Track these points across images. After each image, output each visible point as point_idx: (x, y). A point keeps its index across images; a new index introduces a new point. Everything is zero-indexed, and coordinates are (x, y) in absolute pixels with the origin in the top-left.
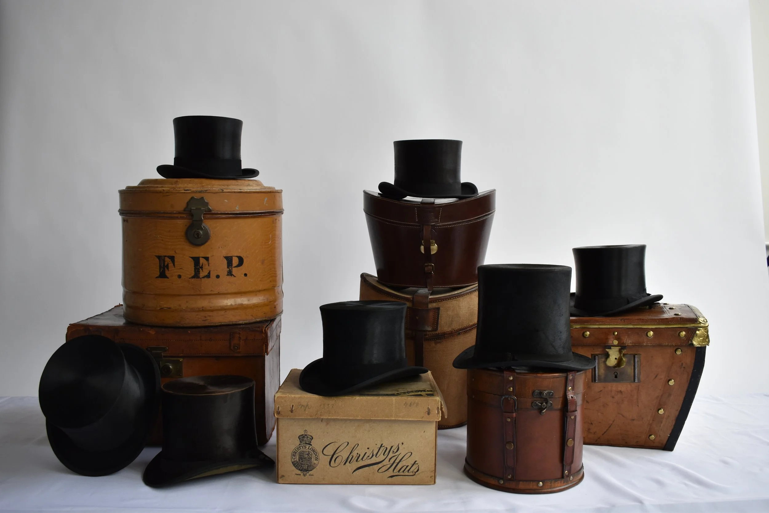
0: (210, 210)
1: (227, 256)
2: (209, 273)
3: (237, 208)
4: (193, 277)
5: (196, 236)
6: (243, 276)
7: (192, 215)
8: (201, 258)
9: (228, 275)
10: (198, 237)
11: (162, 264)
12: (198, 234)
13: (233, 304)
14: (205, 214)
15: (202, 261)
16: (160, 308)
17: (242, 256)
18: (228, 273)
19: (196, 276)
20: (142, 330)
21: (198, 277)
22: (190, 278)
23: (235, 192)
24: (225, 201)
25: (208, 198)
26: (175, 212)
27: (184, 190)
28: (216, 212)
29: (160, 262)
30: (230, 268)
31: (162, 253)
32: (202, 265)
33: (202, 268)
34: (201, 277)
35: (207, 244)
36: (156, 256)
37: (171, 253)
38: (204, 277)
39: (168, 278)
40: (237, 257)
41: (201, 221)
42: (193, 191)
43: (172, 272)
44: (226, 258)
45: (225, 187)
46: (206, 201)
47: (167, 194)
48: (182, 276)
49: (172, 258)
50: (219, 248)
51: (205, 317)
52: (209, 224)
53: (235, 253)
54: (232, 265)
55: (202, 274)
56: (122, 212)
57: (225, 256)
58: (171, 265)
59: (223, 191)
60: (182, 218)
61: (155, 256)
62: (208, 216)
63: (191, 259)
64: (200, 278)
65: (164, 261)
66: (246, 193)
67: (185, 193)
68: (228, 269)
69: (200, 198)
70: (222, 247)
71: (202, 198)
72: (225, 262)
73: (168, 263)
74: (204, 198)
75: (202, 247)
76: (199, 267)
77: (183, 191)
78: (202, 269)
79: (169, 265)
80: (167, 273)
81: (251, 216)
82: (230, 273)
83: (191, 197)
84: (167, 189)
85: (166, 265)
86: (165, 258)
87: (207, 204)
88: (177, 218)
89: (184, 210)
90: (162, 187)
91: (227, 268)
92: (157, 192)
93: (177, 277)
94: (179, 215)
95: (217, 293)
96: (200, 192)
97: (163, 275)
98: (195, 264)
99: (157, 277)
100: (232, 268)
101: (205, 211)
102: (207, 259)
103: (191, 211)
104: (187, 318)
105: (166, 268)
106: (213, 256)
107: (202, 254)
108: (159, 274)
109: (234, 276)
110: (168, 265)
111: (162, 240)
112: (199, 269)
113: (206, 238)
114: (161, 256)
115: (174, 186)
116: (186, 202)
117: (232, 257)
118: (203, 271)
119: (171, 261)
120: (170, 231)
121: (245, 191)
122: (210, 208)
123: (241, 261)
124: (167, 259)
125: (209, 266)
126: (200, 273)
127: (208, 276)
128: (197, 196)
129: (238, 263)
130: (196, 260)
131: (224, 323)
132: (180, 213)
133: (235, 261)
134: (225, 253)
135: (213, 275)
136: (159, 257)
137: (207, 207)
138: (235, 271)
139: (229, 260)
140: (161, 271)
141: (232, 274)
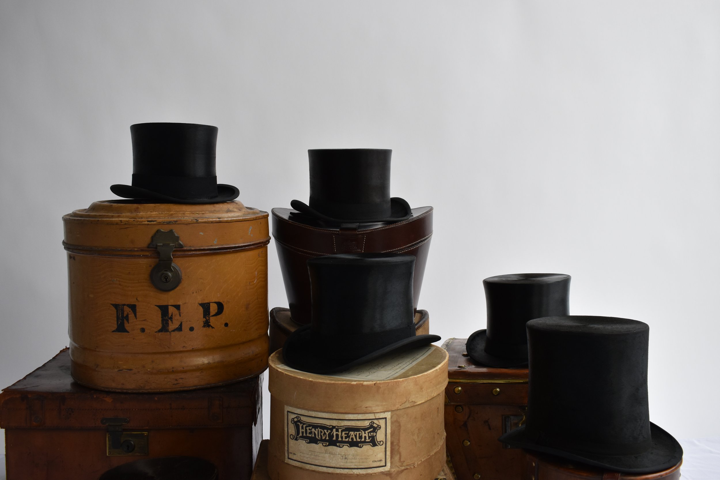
0: (181, 246)
1: (202, 302)
2: (181, 325)
3: (215, 243)
4: (160, 331)
5: (164, 280)
6: (223, 326)
7: (158, 253)
8: (170, 307)
9: (204, 326)
10: (166, 281)
11: (120, 315)
12: (166, 278)
13: (211, 362)
14: (175, 251)
15: (171, 310)
16: (118, 370)
17: (221, 301)
18: (204, 323)
19: (164, 329)
20: (95, 397)
21: (167, 331)
22: (156, 332)
23: (212, 222)
24: (201, 234)
25: (178, 231)
26: (136, 249)
27: (148, 221)
28: (189, 248)
29: (117, 312)
30: (207, 318)
31: (120, 300)
32: (172, 315)
33: (171, 318)
34: (170, 330)
35: (178, 288)
36: (113, 305)
37: (132, 301)
38: (174, 331)
39: (128, 332)
40: (215, 303)
41: (170, 260)
42: (159, 222)
43: (133, 325)
44: (202, 305)
45: (199, 216)
46: (176, 235)
47: (126, 226)
48: (146, 330)
49: (133, 308)
50: (193, 293)
51: (176, 380)
52: (178, 264)
53: (213, 297)
54: (209, 314)
55: (172, 326)
56: (67, 245)
57: (200, 303)
58: (131, 316)
59: (197, 222)
60: (146, 257)
61: (111, 304)
62: (179, 253)
63: (157, 308)
64: (170, 332)
65: (123, 311)
66: (227, 222)
67: (148, 224)
68: (205, 319)
69: (168, 231)
70: (196, 292)
71: (171, 231)
72: (201, 309)
73: (128, 313)
74: (174, 231)
75: (171, 293)
76: (168, 317)
77: (146, 223)
78: (172, 321)
79: (130, 316)
80: (127, 326)
81: (233, 251)
82: (207, 324)
83: (157, 230)
84: (125, 219)
85: (125, 315)
86: (123, 308)
87: (178, 238)
88: (139, 256)
89: (148, 247)
90: (119, 217)
91: (204, 318)
92: (112, 224)
93: (139, 331)
94: (142, 253)
95: (191, 349)
96: (169, 223)
97: (121, 329)
98: (162, 315)
99: (114, 331)
100: (209, 318)
101: (175, 248)
102: (178, 307)
103: (157, 248)
104: (153, 382)
105: (125, 319)
106: (185, 303)
107: (171, 302)
108: (115, 327)
109: (211, 327)
110: (127, 316)
111: (120, 284)
112: (168, 321)
113: (177, 281)
114: (119, 305)
115: (134, 215)
116: (150, 236)
117: (209, 303)
118: (172, 322)
119: (131, 311)
120: (129, 273)
121: (225, 220)
122: (181, 243)
123: (221, 307)
124: (127, 310)
125: (180, 316)
126: (169, 326)
127: (180, 329)
128: (164, 229)
129: (216, 311)
130: (164, 309)
131: (200, 387)
132: (142, 250)
133: (214, 308)
134: (200, 299)
135: (186, 328)
136: (116, 306)
137: (177, 243)
138: (213, 321)
139: (206, 307)
140: (119, 323)
141: (210, 325)
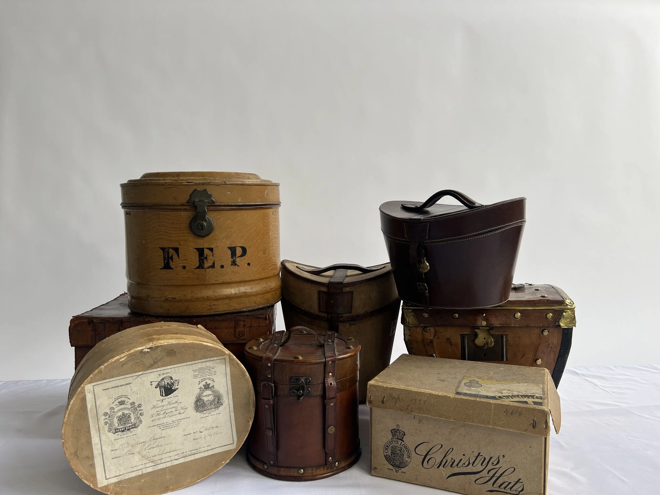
0: (213, 202)
1: (231, 246)
2: (214, 263)
3: (239, 200)
4: (198, 268)
5: (200, 228)
6: (247, 265)
7: (196, 207)
8: (205, 249)
9: (232, 265)
10: (202, 228)
11: (166, 255)
12: (202, 226)
14: (208, 206)
15: (206, 252)
16: (165, 299)
17: (245, 246)
18: (232, 262)
19: (201, 266)
20: (146, 320)
21: (203, 268)
22: (194, 269)
23: (237, 184)
24: (228, 193)
25: (210, 190)
26: (178, 204)
28: (219, 204)
29: (164, 253)
30: (234, 258)
31: (166, 245)
32: (207, 256)
33: (206, 258)
34: (205, 267)
35: (211, 235)
36: (160, 248)
37: (175, 245)
38: (208, 268)
39: (172, 269)
40: (240, 247)
41: (205, 212)
42: (196, 183)
43: (176, 263)
44: (230, 248)
45: (227, 180)
46: (209, 193)
47: (170, 186)
48: (186, 267)
49: (176, 250)
50: (223, 239)
51: (210, 306)
52: (211, 216)
53: (238, 243)
54: (236, 256)
55: (207, 264)
56: (124, 205)
57: (229, 247)
58: (175, 256)
59: (225, 184)
60: (186, 210)
62: (212, 208)
63: (195, 250)
64: (205, 269)
65: (168, 252)
66: (248, 185)
67: (187, 185)
68: (232, 260)
69: (203, 190)
70: (225, 238)
71: (205, 190)
72: (229, 252)
73: (172, 254)
74: (207, 190)
75: (206, 238)
76: (204, 257)
77: (186, 183)
78: (207, 260)
79: (173, 256)
80: (171, 264)
81: (253, 208)
82: (234, 263)
83: (194, 189)
84: (169, 181)
85: (170, 256)
86: (169, 250)
87: (210, 196)
88: (180, 210)
89: (188, 202)
90: (164, 180)
91: (231, 258)
92: (159, 185)
93: (181, 268)
94: (183, 208)
95: (222, 282)
96: (203, 184)
97: (167, 266)
98: (199, 255)
99: (161, 269)
100: (236, 258)
101: (208, 203)
102: (211, 250)
103: (194, 203)
104: (192, 308)
105: (170, 259)
106: (217, 247)
107: (206, 246)
108: (163, 265)
109: (237, 265)
110: (172, 256)
111: (166, 232)
112: (204, 260)
113: (210, 230)
114: (165, 248)
115: (176, 178)
116: (189, 194)
117: (235, 247)
119: (175, 253)
120: (173, 223)
121: (247, 183)
122: (214, 200)
123: (244, 251)
124: (171, 252)
125: (213, 256)
126: (204, 264)
127: (213, 266)
128: (200, 188)
129: (241, 253)
130: (201, 251)
131: (229, 311)
132: (183, 205)
133: (239, 252)
134: (228, 243)
135: (217, 266)
136: (163, 249)
137: (210, 199)
138: (238, 260)
139: (233, 250)
140: (166, 262)
141: (236, 264)
